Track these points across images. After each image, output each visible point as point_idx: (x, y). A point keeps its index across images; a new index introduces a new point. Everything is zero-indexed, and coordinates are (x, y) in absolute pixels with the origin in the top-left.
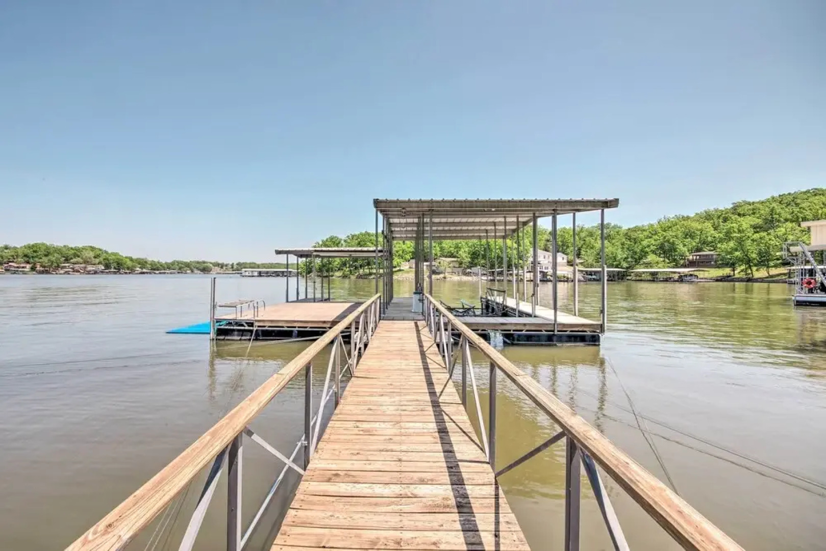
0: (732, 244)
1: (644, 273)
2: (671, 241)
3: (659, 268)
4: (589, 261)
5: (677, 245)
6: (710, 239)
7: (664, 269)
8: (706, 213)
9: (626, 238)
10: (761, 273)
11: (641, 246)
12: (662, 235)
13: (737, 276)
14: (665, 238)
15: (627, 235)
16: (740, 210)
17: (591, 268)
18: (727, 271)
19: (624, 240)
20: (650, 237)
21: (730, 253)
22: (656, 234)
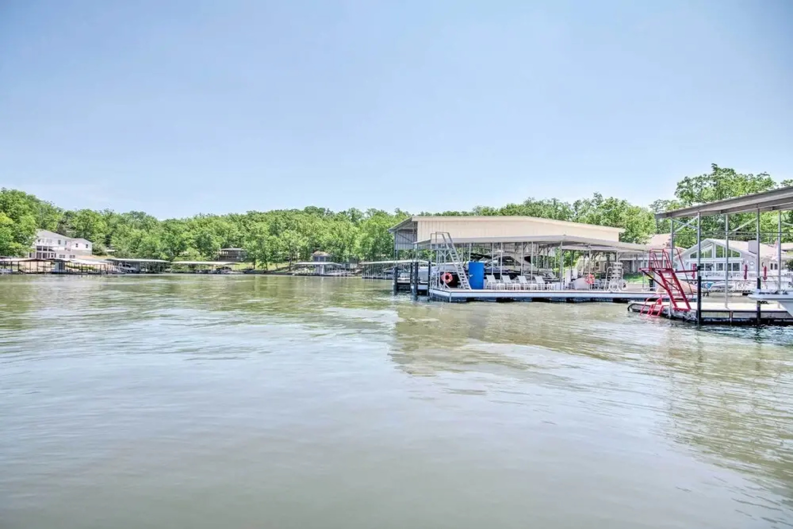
0: (254, 243)
1: (182, 265)
2: (207, 236)
3: (197, 260)
4: (123, 250)
5: (212, 240)
6: (234, 238)
7: (200, 261)
8: (231, 215)
9: (165, 229)
10: (272, 267)
11: (180, 239)
12: (199, 230)
13: (257, 269)
14: (202, 233)
15: (166, 226)
16: (254, 217)
17: (126, 258)
18: (250, 265)
19: (163, 231)
20: (189, 231)
21: (254, 250)
22: (193, 228)
